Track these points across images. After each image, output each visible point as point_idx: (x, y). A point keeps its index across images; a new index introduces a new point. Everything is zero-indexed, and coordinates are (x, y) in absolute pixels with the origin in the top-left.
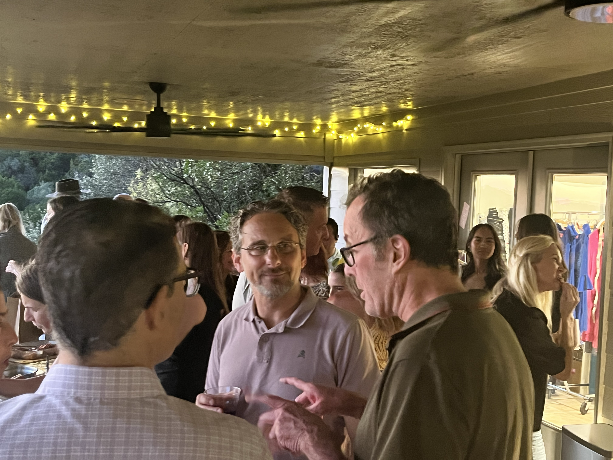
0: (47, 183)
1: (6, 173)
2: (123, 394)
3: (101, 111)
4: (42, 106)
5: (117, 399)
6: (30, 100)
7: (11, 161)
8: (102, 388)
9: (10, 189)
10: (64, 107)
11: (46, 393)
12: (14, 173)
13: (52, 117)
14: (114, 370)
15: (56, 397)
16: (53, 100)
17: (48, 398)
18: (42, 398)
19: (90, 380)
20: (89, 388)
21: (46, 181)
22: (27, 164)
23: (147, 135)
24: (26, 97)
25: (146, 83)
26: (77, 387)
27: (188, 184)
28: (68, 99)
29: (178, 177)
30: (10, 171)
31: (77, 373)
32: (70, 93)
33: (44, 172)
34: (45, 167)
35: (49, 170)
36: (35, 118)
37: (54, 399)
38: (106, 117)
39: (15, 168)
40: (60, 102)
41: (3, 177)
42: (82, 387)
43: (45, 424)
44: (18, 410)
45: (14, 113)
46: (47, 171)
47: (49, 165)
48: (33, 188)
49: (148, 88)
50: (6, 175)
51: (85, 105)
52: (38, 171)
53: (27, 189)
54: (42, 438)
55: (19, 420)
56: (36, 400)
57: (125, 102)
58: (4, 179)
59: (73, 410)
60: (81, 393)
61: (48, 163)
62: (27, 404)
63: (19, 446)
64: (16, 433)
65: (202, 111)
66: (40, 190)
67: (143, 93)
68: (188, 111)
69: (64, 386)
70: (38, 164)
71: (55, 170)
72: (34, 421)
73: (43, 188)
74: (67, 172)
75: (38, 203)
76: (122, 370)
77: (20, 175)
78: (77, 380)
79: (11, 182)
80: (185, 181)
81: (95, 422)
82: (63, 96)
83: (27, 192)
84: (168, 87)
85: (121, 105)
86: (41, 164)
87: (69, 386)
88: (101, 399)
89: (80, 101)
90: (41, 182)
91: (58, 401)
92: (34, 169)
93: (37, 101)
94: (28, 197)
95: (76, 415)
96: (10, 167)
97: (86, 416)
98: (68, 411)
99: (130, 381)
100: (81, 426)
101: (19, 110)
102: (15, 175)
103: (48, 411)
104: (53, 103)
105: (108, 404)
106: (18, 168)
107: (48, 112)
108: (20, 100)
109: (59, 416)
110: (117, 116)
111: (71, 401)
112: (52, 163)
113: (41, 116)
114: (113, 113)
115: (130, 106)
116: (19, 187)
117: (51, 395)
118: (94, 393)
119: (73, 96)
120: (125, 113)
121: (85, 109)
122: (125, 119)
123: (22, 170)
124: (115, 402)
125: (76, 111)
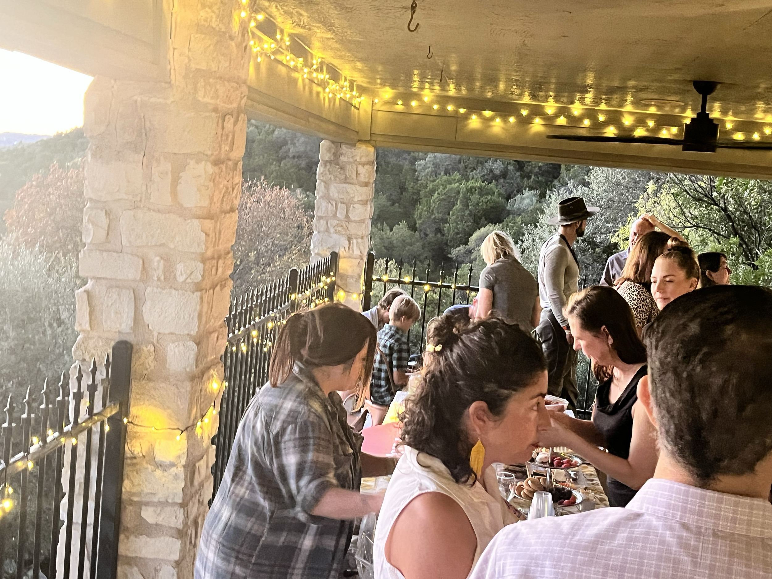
0: (532, 191)
1: (486, 177)
2: (740, 529)
3: (621, 113)
4: (551, 107)
5: (733, 534)
6: (539, 101)
7: (493, 163)
8: (717, 517)
9: (489, 197)
10: (577, 109)
11: (643, 511)
12: (496, 178)
13: (562, 121)
14: (733, 498)
15: (658, 517)
16: (565, 100)
17: (646, 517)
18: (638, 516)
19: (702, 505)
20: (700, 514)
21: (531, 188)
22: (510, 168)
23: (684, 149)
24: (534, 97)
25: (690, 81)
26: (684, 510)
27: (717, 205)
28: (582, 100)
29: (706, 196)
30: (491, 175)
31: (686, 494)
32: (587, 92)
33: (529, 178)
34: (531, 172)
35: (536, 175)
36: (543, 123)
37: (654, 520)
38: (628, 121)
39: (497, 172)
40: (572, 103)
41: (483, 182)
42: (692, 512)
43: (643, 548)
44: (611, 525)
45: (519, 116)
46: (533, 177)
47: (537, 170)
48: (515, 195)
49: (691, 87)
50: (487, 180)
51: (603, 106)
52: (522, 177)
53: (508, 197)
54: (641, 564)
55: (613, 538)
56: (632, 517)
57: (653, 103)
58: (484, 184)
59: (680, 537)
60: (690, 519)
61: (535, 167)
62: (622, 519)
63: (614, 568)
64: (610, 552)
65: (755, 114)
66: (523, 199)
67: (681, 92)
68: (735, 114)
69: (669, 506)
70: (523, 167)
71: (542, 175)
72: (631, 541)
73: (527, 197)
74: (556, 178)
75: (519, 215)
76: (742, 500)
77: (502, 181)
78: (686, 502)
79: (491, 189)
80: (714, 201)
81: (707, 559)
82: (578, 95)
83: (508, 201)
84: (719, 86)
85: (648, 106)
86: (527, 169)
87: (675, 508)
88: (714, 530)
89: (597, 101)
90: (525, 189)
91: (661, 523)
92: (518, 174)
93: (547, 102)
94: (508, 207)
95: (684, 545)
96: (491, 171)
97: (696, 549)
98: (673, 537)
99: (751, 514)
100: (690, 559)
101: (525, 112)
102: (497, 180)
103: (648, 533)
104: (565, 103)
105: (723, 538)
106: (501, 172)
107: (557, 115)
108: (526, 99)
109: (663, 542)
110: (641, 121)
111: (677, 526)
112: (540, 167)
113: (549, 120)
114: (636, 115)
115: (659, 107)
116: (500, 194)
117: (648, 514)
118: (706, 521)
119: (589, 97)
120: (652, 116)
121: (602, 111)
122: (651, 123)
123: (504, 175)
124: (731, 537)
125: (591, 114)
